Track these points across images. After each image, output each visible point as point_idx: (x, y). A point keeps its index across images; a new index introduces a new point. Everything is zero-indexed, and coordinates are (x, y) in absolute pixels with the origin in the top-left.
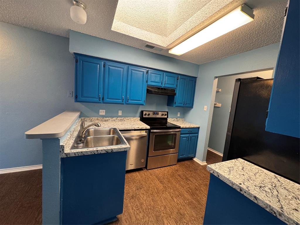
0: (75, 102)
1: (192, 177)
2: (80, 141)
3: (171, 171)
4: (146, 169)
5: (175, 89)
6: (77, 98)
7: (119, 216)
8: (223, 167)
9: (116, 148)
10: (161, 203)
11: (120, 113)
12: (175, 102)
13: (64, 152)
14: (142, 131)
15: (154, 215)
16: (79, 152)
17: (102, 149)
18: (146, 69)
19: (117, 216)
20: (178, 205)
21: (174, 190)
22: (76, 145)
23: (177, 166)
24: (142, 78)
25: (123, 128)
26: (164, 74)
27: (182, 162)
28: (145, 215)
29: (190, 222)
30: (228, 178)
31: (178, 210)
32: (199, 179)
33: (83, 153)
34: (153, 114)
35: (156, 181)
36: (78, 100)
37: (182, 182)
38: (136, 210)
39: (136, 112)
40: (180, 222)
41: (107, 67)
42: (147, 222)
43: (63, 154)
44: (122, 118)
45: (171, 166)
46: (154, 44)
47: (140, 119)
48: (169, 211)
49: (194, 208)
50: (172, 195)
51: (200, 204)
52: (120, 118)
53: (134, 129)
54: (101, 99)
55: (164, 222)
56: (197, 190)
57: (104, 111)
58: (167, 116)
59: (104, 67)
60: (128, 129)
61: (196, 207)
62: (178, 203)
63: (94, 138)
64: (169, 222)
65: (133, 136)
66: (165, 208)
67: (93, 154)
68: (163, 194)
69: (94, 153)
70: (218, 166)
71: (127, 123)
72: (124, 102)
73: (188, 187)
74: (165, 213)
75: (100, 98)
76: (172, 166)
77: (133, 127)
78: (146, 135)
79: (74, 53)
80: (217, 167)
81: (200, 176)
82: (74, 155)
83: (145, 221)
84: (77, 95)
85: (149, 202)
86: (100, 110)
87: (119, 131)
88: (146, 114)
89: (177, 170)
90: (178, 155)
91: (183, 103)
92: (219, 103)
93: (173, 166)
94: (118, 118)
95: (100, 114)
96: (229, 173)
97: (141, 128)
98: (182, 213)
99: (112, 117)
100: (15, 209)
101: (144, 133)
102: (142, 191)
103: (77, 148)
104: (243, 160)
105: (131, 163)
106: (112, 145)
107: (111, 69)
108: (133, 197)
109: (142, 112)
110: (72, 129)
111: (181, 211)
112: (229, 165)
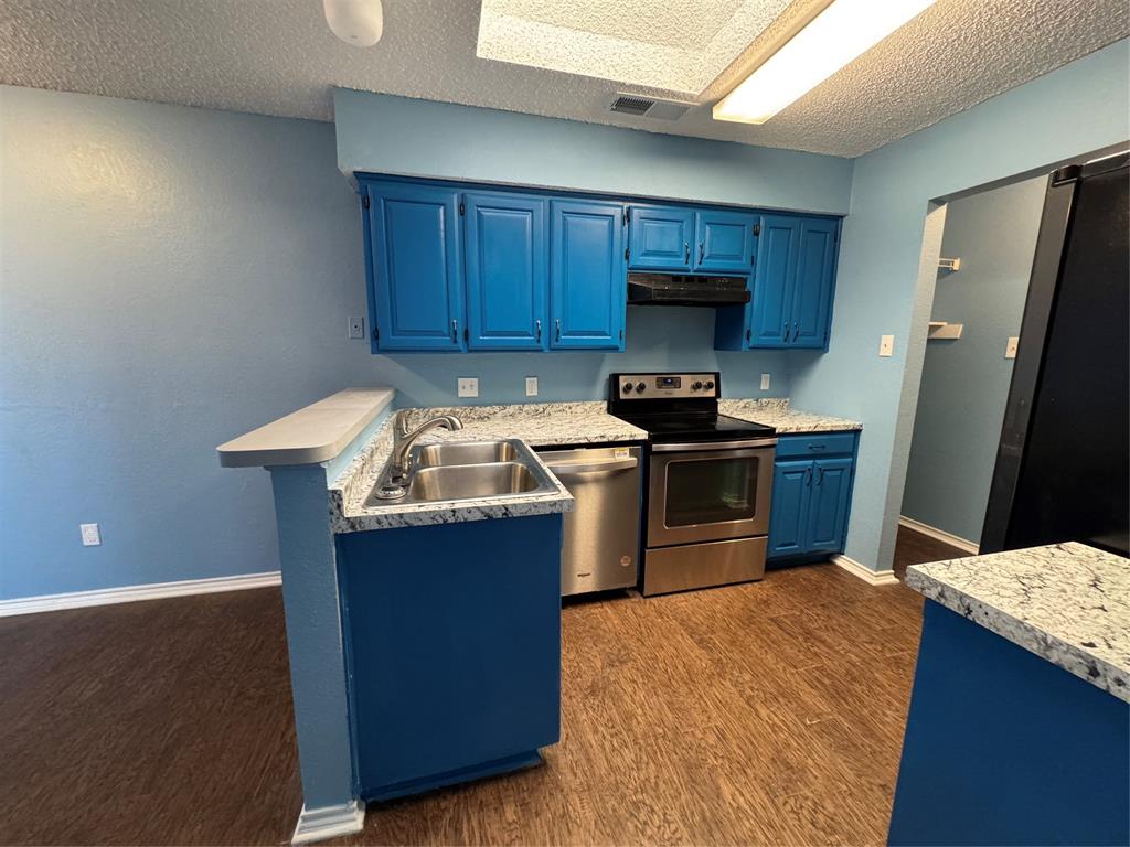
0: (373, 353)
1: (833, 629)
2: (395, 479)
3: (741, 605)
4: (641, 592)
5: (745, 276)
6: (377, 338)
7: (547, 751)
8: (988, 575)
9: (522, 501)
10: (706, 719)
11: (532, 388)
12: (749, 331)
13: (341, 513)
14: (617, 450)
15: (680, 759)
16: (392, 515)
17: (470, 505)
18: (621, 203)
19: (539, 750)
20: (774, 732)
21: (755, 675)
22: (381, 494)
23: (767, 584)
24: (605, 243)
25: (545, 440)
26: (698, 215)
27: (784, 573)
28: (645, 758)
29: (831, 799)
30: (1020, 618)
31: (779, 752)
32: (863, 637)
33: (407, 520)
34: (659, 387)
35: (680, 638)
36: (382, 343)
37: (788, 649)
38: (608, 737)
39: (592, 382)
40: (787, 793)
41: (472, 212)
42: (653, 780)
43: (342, 522)
44: (540, 407)
45: (739, 587)
46: (650, 89)
47: (609, 406)
48: (739, 751)
49: (846, 748)
50: (749, 692)
51: (871, 734)
52: (533, 407)
53: (585, 441)
54: (460, 338)
55: (718, 788)
56: (854, 679)
57: (475, 381)
58: (714, 389)
59: (462, 214)
60: (563, 443)
61: (855, 745)
62: (774, 724)
63: (442, 471)
64: (738, 789)
65: (583, 469)
66: (722, 737)
67: (441, 521)
68: (711, 685)
69: (445, 521)
70: (962, 571)
71: (559, 423)
72: (543, 344)
73: (817, 668)
74: (722, 757)
75: (455, 333)
76: (745, 586)
77: (581, 435)
78: (635, 465)
79: (355, 173)
80: (958, 572)
81: (870, 628)
82: (375, 527)
83: (642, 777)
84: (377, 329)
85: (655, 711)
86: (461, 381)
87: (531, 451)
88: (628, 388)
89: (765, 602)
90: (766, 542)
91: (783, 332)
92: (949, 324)
93: (750, 585)
94: (526, 408)
95: (460, 395)
96: (1020, 599)
97: (611, 439)
98: (794, 763)
99: (504, 404)
100: (224, 701)
101: (624, 457)
102: (627, 671)
103: (386, 501)
104: (1093, 551)
105: (583, 567)
106: (508, 491)
107: (489, 217)
108: (594, 690)
109: (614, 379)
110: (368, 444)
111: (791, 756)
112: (1022, 569)
